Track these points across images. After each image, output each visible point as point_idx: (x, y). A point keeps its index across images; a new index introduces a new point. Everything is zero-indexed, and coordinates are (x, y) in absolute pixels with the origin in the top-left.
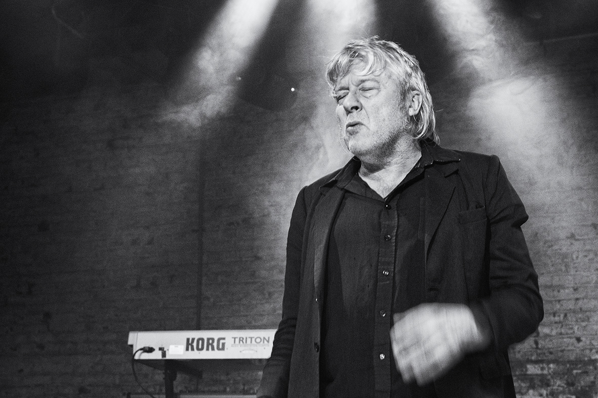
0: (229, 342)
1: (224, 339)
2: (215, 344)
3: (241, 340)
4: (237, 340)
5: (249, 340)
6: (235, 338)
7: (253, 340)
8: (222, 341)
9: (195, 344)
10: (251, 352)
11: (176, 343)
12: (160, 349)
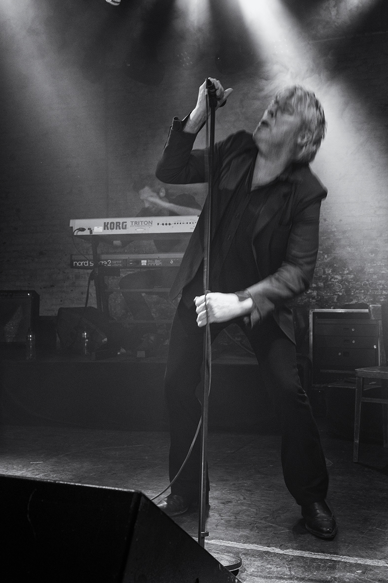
0: (129, 224)
1: (126, 222)
2: (121, 226)
3: (136, 223)
4: (134, 223)
5: (140, 223)
6: (132, 222)
7: (143, 222)
8: (124, 224)
9: (109, 226)
10: (142, 230)
11: (98, 226)
12: (89, 229)
